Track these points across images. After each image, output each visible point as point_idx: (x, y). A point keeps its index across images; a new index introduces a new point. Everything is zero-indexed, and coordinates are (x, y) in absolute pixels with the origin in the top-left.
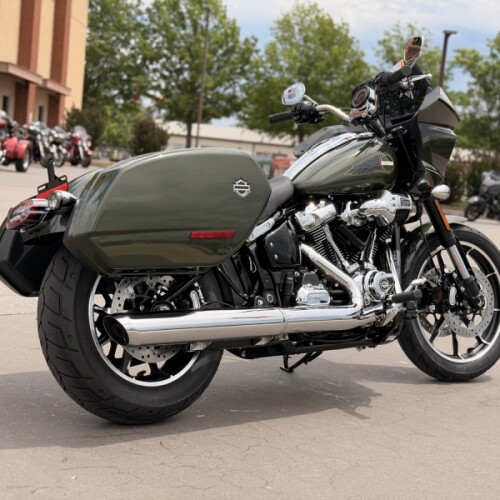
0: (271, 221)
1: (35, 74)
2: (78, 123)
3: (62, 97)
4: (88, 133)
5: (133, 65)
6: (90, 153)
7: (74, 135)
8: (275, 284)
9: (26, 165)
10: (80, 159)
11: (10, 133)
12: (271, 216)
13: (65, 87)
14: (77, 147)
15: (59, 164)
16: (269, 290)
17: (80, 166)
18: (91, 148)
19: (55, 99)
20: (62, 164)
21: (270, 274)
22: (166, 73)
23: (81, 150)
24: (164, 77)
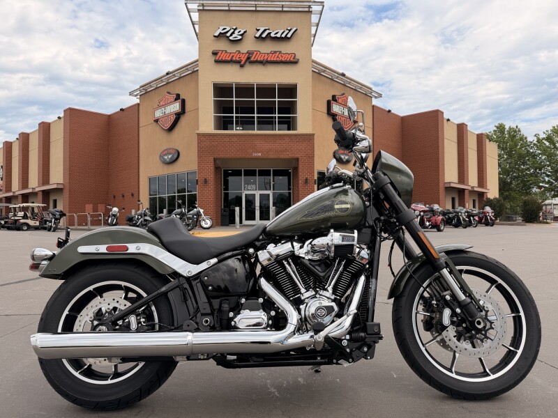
0: (214, 260)
1: (467, 185)
2: (488, 205)
3: (485, 194)
4: (492, 209)
5: (528, 173)
6: (494, 219)
7: (485, 211)
8: (213, 309)
9: (442, 228)
10: (489, 222)
11: (433, 214)
12: (216, 256)
13: (486, 189)
14: (486, 216)
15: (475, 225)
16: (206, 315)
17: (489, 225)
18: (495, 216)
19: (481, 195)
20: (478, 225)
21: (210, 302)
22: (549, 174)
23: (489, 217)
24: (548, 176)
